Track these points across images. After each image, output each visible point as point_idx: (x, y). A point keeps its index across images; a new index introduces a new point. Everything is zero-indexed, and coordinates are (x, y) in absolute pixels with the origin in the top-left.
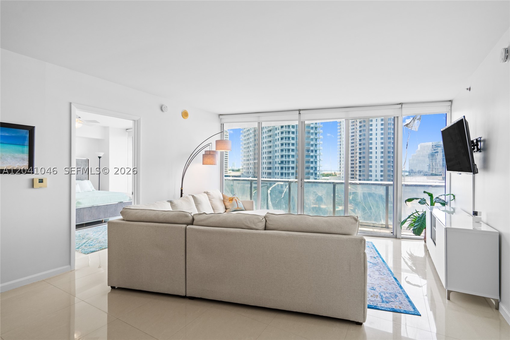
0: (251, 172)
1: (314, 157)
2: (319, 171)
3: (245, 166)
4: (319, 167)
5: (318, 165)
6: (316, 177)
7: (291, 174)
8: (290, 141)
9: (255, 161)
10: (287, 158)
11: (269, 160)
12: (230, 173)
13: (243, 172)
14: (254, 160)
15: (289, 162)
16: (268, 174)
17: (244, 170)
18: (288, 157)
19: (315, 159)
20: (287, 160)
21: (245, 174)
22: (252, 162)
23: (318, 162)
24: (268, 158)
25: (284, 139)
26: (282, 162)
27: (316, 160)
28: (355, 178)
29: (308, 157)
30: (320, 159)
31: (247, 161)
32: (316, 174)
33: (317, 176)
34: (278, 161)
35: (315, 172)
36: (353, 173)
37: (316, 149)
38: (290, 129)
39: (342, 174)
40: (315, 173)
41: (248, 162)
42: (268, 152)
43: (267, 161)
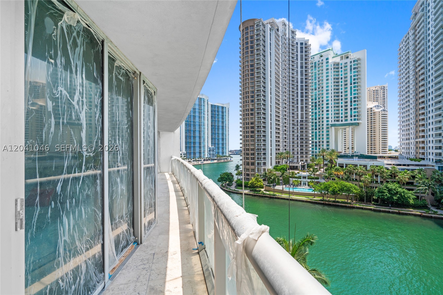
0: (411, 152)
3: (403, 146)
9: (417, 140)
11: (439, 138)
12: (391, 153)
13: (402, 153)
14: (415, 139)
16: (436, 155)
17: (403, 151)
21: (403, 154)
22: (412, 141)
24: (435, 136)
31: (407, 139)
41: (408, 141)
42: (435, 128)
43: (434, 140)
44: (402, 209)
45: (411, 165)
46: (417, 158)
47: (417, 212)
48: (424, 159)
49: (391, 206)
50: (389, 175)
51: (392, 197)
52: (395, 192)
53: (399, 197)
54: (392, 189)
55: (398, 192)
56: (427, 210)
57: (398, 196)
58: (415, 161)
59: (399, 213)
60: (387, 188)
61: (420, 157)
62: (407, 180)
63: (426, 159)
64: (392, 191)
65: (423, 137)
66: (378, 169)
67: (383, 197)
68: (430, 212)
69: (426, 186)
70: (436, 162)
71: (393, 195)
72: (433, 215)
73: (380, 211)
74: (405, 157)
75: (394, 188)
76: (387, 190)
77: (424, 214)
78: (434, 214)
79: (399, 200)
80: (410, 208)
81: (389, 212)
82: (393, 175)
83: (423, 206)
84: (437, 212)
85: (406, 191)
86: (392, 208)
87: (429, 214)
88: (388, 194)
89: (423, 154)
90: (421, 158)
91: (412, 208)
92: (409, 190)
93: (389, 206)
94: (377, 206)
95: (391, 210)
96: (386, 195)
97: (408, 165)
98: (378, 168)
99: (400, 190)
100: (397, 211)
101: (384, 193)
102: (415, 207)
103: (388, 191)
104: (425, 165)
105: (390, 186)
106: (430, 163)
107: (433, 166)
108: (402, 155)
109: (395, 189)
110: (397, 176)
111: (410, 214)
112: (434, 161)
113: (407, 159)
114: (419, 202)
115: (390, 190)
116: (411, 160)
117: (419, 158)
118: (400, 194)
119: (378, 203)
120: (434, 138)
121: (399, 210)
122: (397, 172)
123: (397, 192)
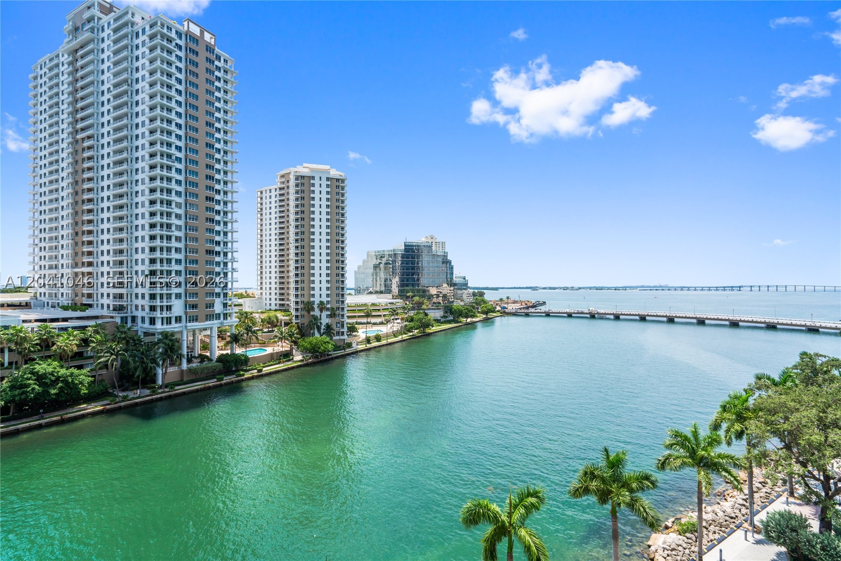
0: (62, 294)
1: (222, 265)
2: (230, 289)
4: (232, 283)
5: (230, 280)
6: (226, 300)
7: (173, 297)
8: (172, 232)
9: (76, 270)
10: (165, 264)
11: (119, 268)
13: (37, 295)
14: (72, 268)
15: (169, 273)
16: (115, 297)
18: (167, 263)
19: (223, 269)
20: (166, 267)
21: (42, 298)
22: (65, 271)
23: (229, 275)
24: (114, 265)
25: (159, 228)
26: (153, 273)
27: (225, 271)
28: (286, 300)
29: (210, 264)
30: (233, 269)
31: (50, 268)
32: (225, 295)
33: (228, 298)
34: (143, 272)
35: (225, 291)
36: (283, 292)
37: (225, 250)
38: (172, 209)
39: (264, 294)
40: (224, 293)
41: (53, 272)
42: (114, 250)
43: (111, 271)
44: (67, 411)
45: (71, 318)
46: (76, 304)
47: (96, 407)
48: (90, 306)
49: (44, 412)
50: (37, 344)
51: (46, 393)
52: (53, 378)
53: (61, 388)
54: (45, 374)
55: (60, 377)
56: (111, 398)
57: (60, 385)
58: (74, 310)
59: (62, 422)
60: (32, 373)
61: (84, 302)
62: (75, 349)
63: (95, 306)
64: (46, 378)
65: (90, 264)
66: (12, 334)
67: (23, 397)
68: (117, 400)
69: (112, 354)
70: (114, 310)
71: (48, 386)
72: (122, 404)
73: (17, 432)
74: (48, 303)
75: (51, 370)
76: (34, 378)
77: (108, 407)
78: (123, 401)
79: (63, 394)
80: (80, 404)
81: (40, 427)
82: (46, 344)
83: (103, 393)
84: (127, 396)
85: (76, 371)
86: (45, 416)
87: (116, 403)
88: (37, 387)
89: (90, 296)
90: (85, 305)
91: (84, 403)
92: (80, 367)
93: (39, 413)
94: (8, 424)
95: (43, 421)
96: (33, 389)
97: (65, 320)
98: (11, 331)
99: (63, 371)
100: (58, 418)
101: (28, 386)
102: (90, 398)
103: (35, 380)
104: (96, 317)
105: (42, 367)
106: (105, 312)
107: (112, 317)
108: (39, 298)
109: (52, 374)
110: (53, 344)
111: (83, 417)
112: (111, 308)
113: (53, 307)
114: (97, 388)
115: (40, 378)
116: (66, 308)
117: (82, 305)
118: (65, 381)
119: (9, 413)
120: (111, 268)
121: (61, 416)
122: (53, 337)
123: (58, 378)
